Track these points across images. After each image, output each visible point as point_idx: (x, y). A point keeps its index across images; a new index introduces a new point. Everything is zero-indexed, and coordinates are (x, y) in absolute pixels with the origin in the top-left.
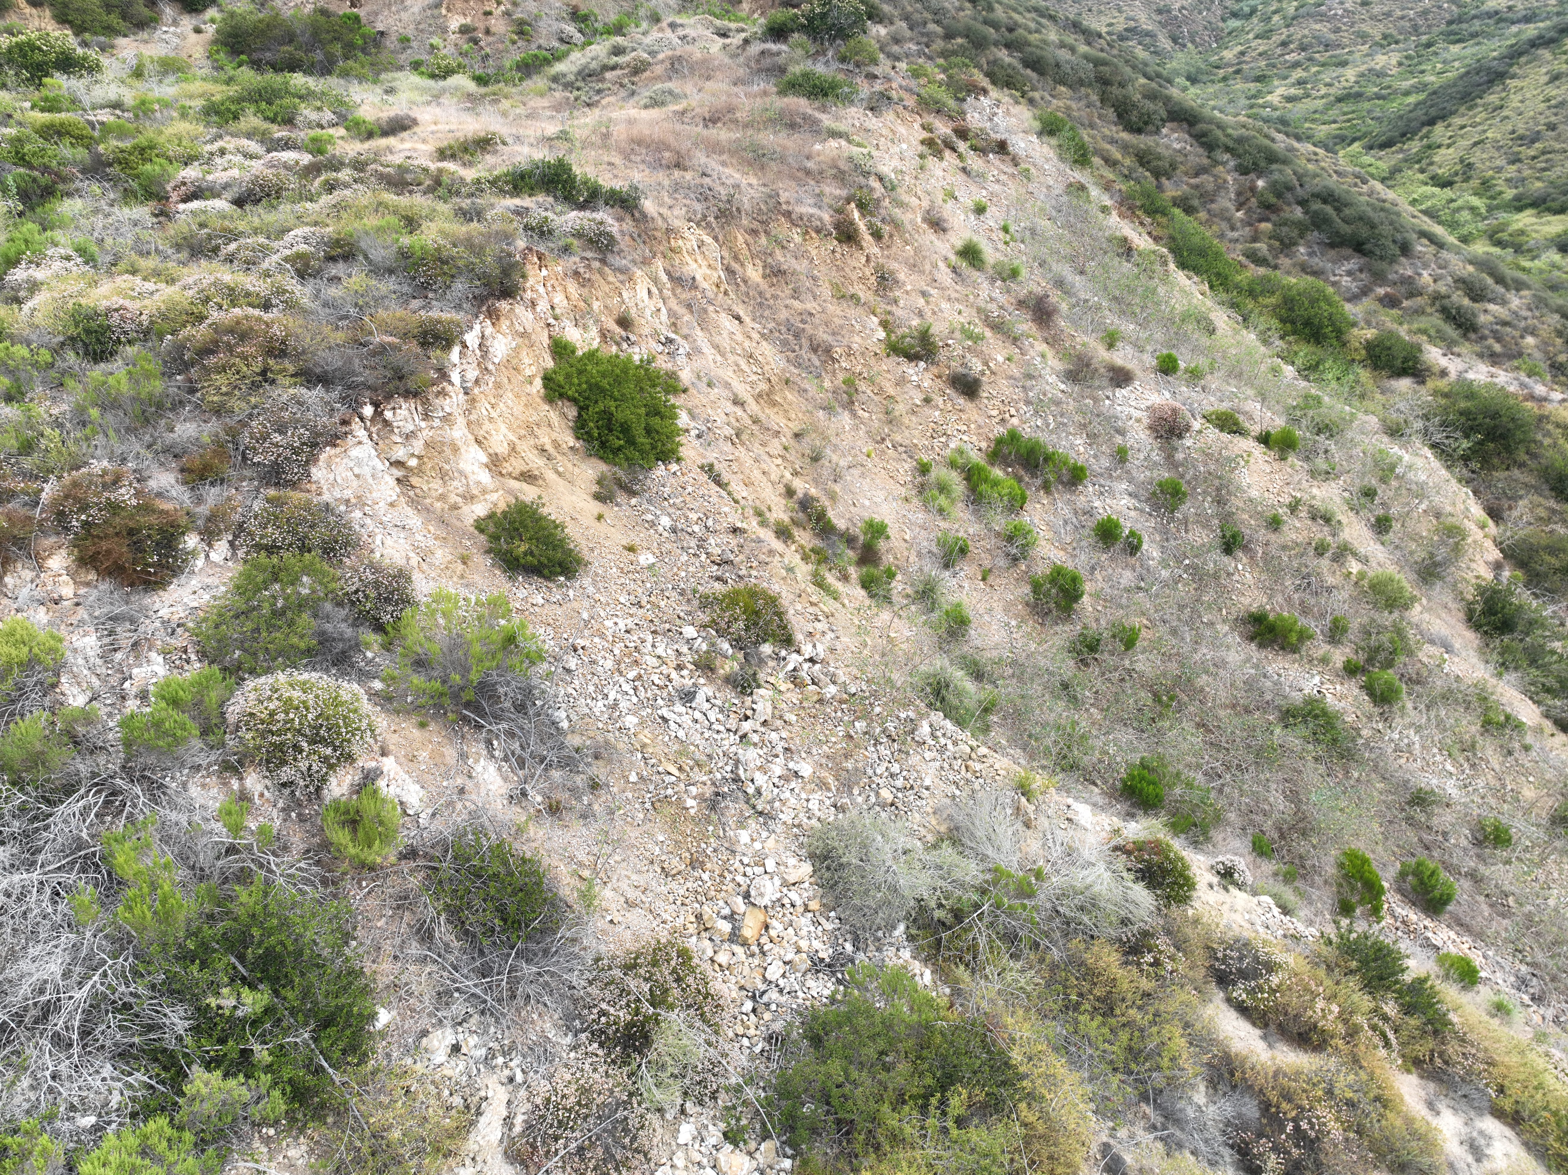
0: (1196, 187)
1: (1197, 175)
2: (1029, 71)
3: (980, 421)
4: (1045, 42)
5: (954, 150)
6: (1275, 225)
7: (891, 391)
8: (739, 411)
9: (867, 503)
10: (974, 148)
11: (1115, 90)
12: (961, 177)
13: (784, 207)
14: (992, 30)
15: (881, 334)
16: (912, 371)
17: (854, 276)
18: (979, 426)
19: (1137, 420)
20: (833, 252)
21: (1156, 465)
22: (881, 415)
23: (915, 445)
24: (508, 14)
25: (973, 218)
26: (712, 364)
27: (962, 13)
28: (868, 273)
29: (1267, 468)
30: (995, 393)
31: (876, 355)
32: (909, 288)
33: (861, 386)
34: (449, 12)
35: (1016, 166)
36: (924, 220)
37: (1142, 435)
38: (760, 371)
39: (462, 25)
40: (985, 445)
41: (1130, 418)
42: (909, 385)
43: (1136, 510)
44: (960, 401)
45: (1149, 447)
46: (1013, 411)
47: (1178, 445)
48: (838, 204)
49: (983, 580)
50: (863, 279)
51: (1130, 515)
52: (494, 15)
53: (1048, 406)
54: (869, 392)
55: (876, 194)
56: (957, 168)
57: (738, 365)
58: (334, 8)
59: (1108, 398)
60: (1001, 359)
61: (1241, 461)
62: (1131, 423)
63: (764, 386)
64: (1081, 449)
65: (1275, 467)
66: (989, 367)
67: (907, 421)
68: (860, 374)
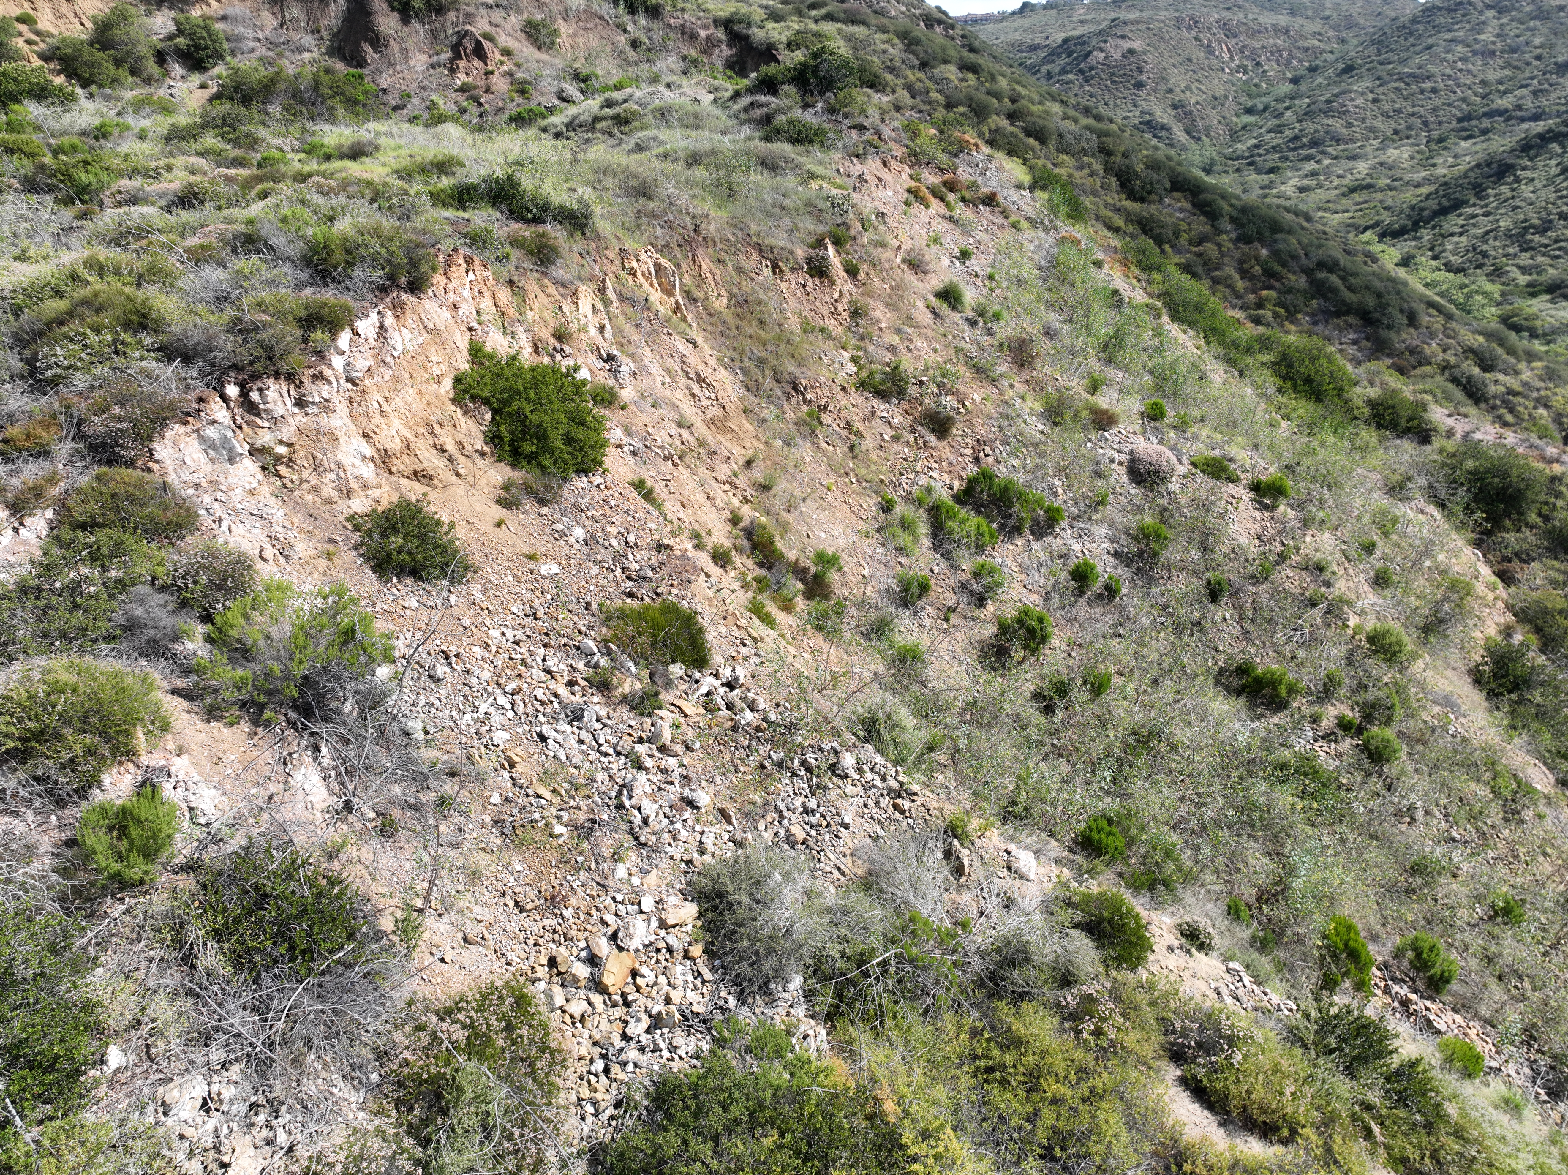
0: (1200, 255)
1: (1200, 243)
2: (1031, 141)
3: (952, 457)
4: (1047, 112)
5: (942, 199)
6: (1279, 293)
7: (858, 425)
8: (685, 433)
9: (823, 535)
10: (963, 199)
11: (1118, 159)
12: (946, 226)
13: (755, 239)
14: (995, 101)
15: (851, 368)
16: (882, 407)
17: (825, 311)
18: (950, 464)
19: (1120, 463)
20: (804, 286)
21: (1140, 509)
22: (846, 449)
23: (882, 481)
24: (510, 74)
25: (957, 263)
26: (659, 385)
27: (964, 84)
28: (840, 308)
29: (1258, 515)
30: (969, 432)
31: (843, 389)
32: (883, 325)
33: (826, 419)
34: (452, 71)
35: (1006, 217)
36: (904, 261)
37: (1125, 479)
38: (713, 396)
39: (464, 84)
40: (956, 484)
41: (1112, 461)
42: (879, 421)
43: (1116, 554)
44: (932, 439)
45: (1133, 491)
46: (988, 450)
47: (1162, 489)
48: (812, 240)
49: (947, 620)
50: (835, 314)
51: (1110, 560)
52: (496, 74)
53: (1026, 447)
54: (834, 425)
55: (853, 232)
56: (943, 217)
57: (689, 389)
58: (340, 67)
59: (1090, 440)
60: (977, 398)
61: (1229, 507)
62: (1114, 466)
63: (717, 411)
64: (1060, 491)
65: (1267, 514)
66: (964, 406)
67: (874, 457)
68: (825, 407)
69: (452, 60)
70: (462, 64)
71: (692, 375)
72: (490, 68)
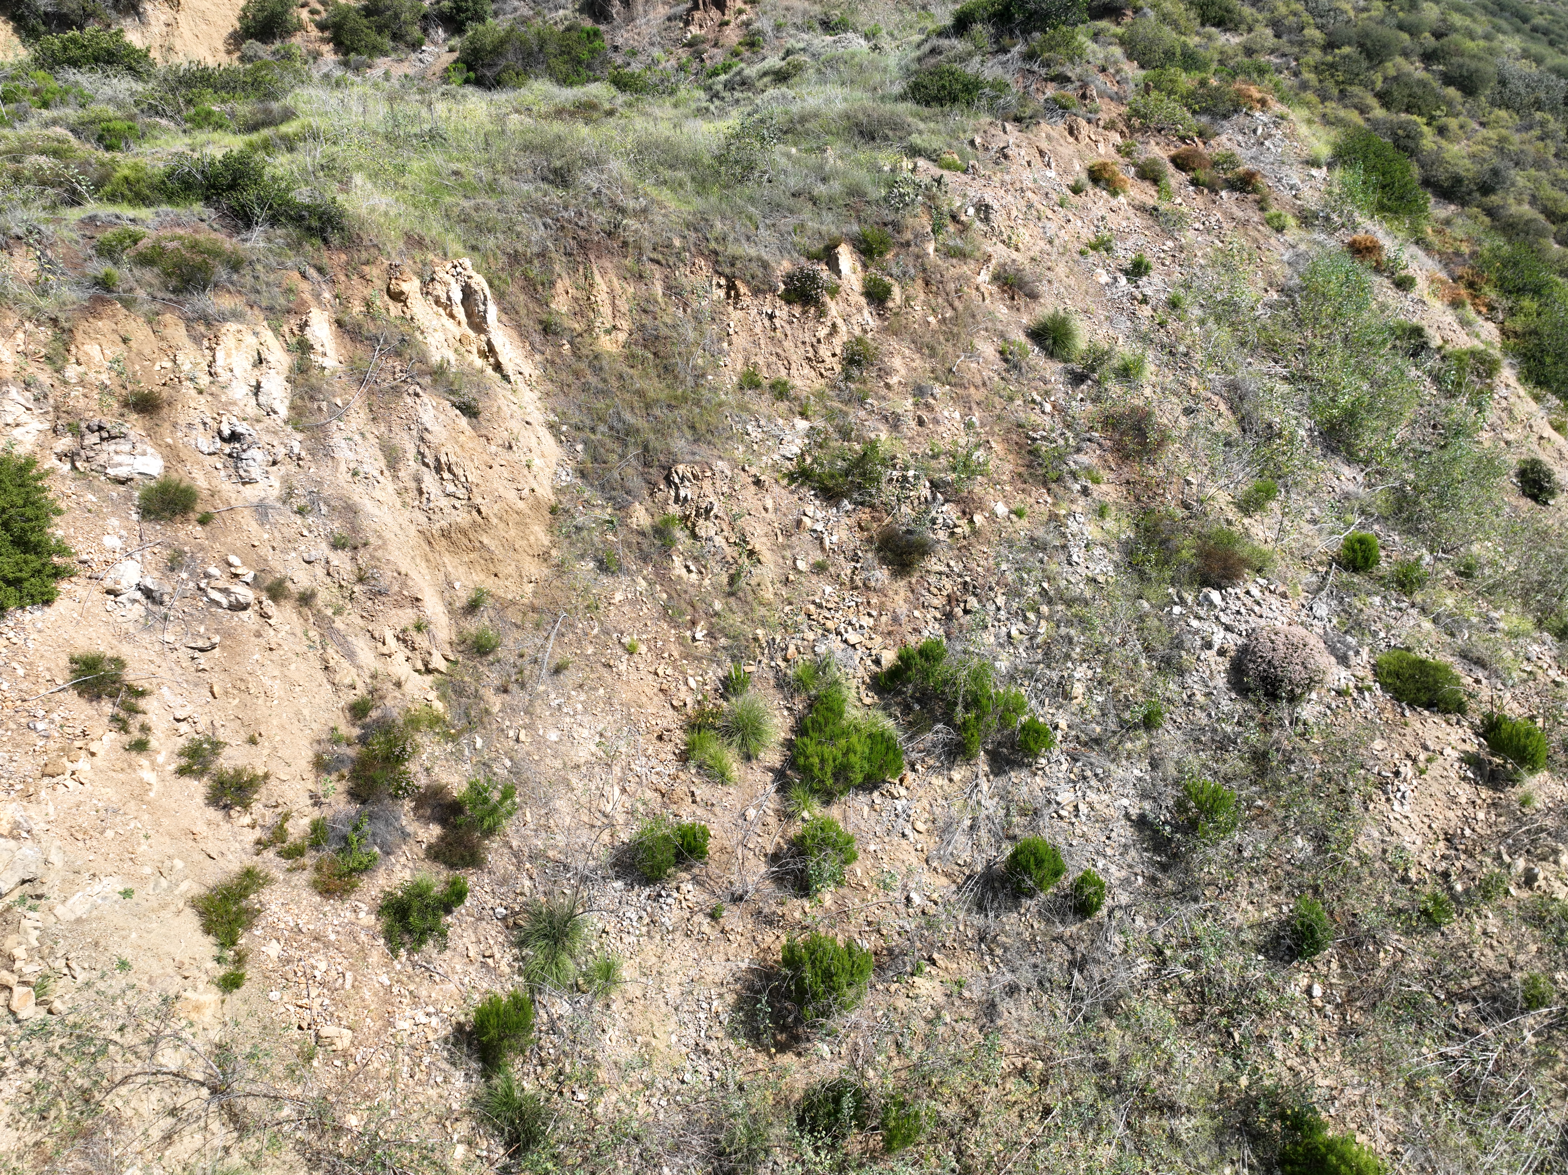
2: (1452, 92)
3: (902, 609)
4: (1491, 52)
5: (1155, 182)
7: (759, 543)
8: (341, 560)
10: (1195, 182)
12: (1138, 221)
13: (713, 245)
14: (1405, 36)
15: (797, 448)
16: (819, 515)
17: (796, 355)
18: (896, 619)
19: (1222, 652)
20: (771, 317)
21: (1223, 744)
22: (724, 579)
23: (756, 639)
24: (747, 24)
25: (1123, 280)
26: (343, 476)
27: (1365, 15)
28: (824, 351)
29: (1465, 792)
30: (957, 567)
31: (758, 482)
32: (893, 380)
33: (705, 528)
34: (687, 23)
35: (1262, 209)
36: (996, 278)
37: (1221, 681)
38: (461, 493)
39: (694, 37)
40: (889, 658)
41: (1208, 645)
42: (807, 536)
43: (1141, 823)
44: (881, 575)
45: (1226, 705)
46: (973, 602)
47: (1283, 711)
48: (818, 246)
49: (714, 916)
50: (814, 361)
51: (1123, 832)
52: (732, 25)
53: (1050, 602)
54: (719, 540)
55: (908, 235)
56: (1141, 208)
57: (418, 480)
58: (588, 23)
59: (1182, 602)
60: (1001, 509)
61: (1407, 770)
62: (1210, 655)
63: (463, 518)
64: (1078, 689)
65: (1485, 793)
66: (971, 521)
67: (768, 594)
68: (708, 511)
69: (689, 11)
70: (697, 15)
71: (430, 460)
72: (726, 18)
